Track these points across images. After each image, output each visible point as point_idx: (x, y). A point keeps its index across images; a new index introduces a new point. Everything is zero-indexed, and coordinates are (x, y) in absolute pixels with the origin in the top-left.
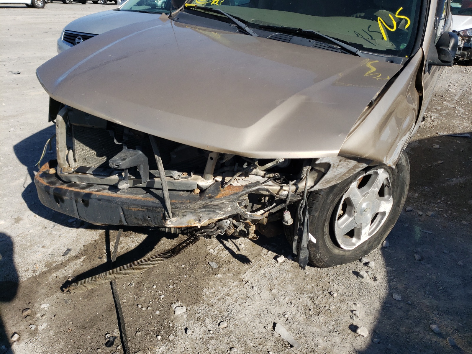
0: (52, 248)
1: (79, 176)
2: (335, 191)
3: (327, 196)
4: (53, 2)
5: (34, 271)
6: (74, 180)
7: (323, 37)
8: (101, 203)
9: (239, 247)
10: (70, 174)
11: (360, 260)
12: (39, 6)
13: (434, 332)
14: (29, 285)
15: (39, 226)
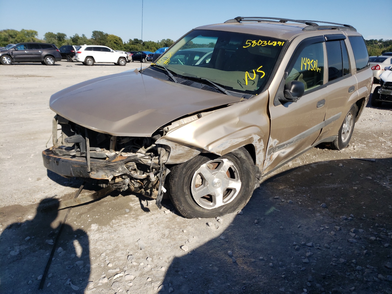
0: (48, 194)
1: (59, 150)
2: (187, 166)
3: (182, 169)
4: (134, 61)
5: (33, 202)
6: (58, 152)
7: (209, 82)
8: (63, 163)
9: (149, 204)
10: (56, 149)
11: (216, 218)
12: (123, 64)
13: (229, 255)
14: (28, 208)
15: (48, 183)
